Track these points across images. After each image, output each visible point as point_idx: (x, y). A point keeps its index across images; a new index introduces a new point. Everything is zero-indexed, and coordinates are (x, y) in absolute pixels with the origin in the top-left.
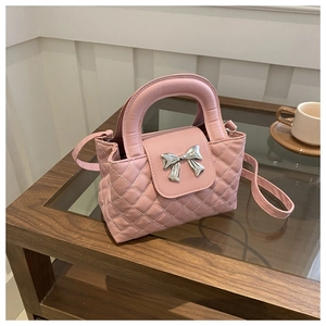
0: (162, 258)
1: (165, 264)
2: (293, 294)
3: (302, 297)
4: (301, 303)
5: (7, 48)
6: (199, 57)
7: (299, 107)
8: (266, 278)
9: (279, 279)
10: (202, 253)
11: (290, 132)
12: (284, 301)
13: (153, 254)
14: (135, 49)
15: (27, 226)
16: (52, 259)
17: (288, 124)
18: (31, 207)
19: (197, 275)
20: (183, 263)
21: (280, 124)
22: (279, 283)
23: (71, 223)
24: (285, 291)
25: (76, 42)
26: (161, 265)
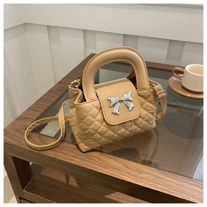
0: (97, 163)
1: (99, 167)
2: (178, 187)
3: (183, 189)
4: (183, 192)
5: (4, 30)
6: (125, 35)
7: (186, 68)
8: (162, 176)
9: (170, 177)
10: (122, 160)
11: (181, 83)
12: (172, 191)
13: (91, 161)
14: (85, 31)
15: (14, 143)
16: (31, 163)
17: (180, 78)
18: (16, 131)
19: (118, 174)
20: (110, 167)
21: (174, 79)
22: (170, 179)
23: (41, 141)
24: (173, 184)
25: (48, 26)
26: (95, 168)
